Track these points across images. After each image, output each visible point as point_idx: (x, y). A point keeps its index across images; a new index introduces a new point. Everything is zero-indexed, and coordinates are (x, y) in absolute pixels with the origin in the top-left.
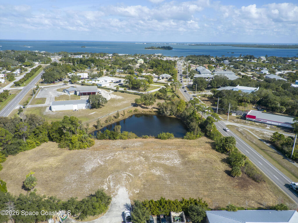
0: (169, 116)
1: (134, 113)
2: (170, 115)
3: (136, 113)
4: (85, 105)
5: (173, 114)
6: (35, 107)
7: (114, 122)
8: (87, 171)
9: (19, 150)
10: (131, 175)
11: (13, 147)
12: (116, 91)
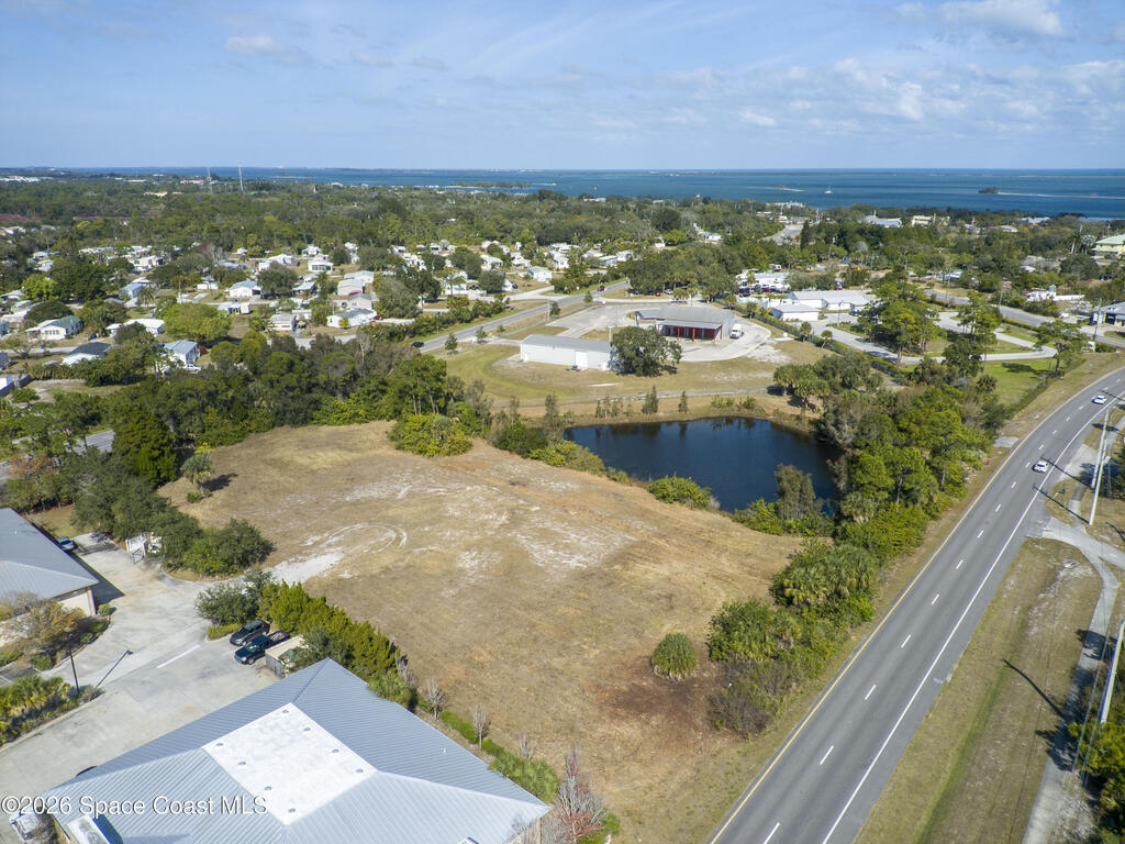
1: (736, 413)
3: (746, 412)
7: (627, 421)
8: (348, 499)
9: (313, 419)
10: (404, 541)
11: (294, 405)
12: (801, 339)
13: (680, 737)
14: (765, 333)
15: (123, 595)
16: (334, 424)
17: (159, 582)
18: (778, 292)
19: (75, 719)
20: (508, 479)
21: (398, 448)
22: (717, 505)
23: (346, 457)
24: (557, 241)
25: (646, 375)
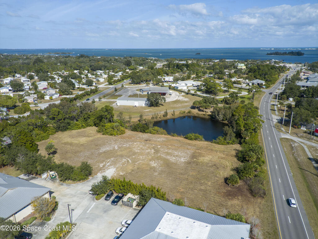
0: (221, 121)
1: (186, 115)
2: (223, 120)
3: (189, 114)
4: (144, 102)
5: (226, 120)
6: (108, 101)
7: (160, 120)
8: (101, 151)
9: (68, 129)
10: (130, 161)
11: (62, 125)
12: (188, 94)
13: (249, 201)
14: (177, 93)
15: (54, 192)
16: (76, 129)
17: (62, 186)
18: (171, 82)
19: (74, 234)
20: (144, 139)
21: (103, 134)
22: (204, 140)
23: (89, 139)
24: (98, 70)
25: (156, 107)
